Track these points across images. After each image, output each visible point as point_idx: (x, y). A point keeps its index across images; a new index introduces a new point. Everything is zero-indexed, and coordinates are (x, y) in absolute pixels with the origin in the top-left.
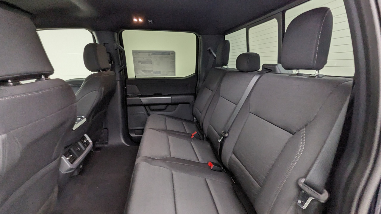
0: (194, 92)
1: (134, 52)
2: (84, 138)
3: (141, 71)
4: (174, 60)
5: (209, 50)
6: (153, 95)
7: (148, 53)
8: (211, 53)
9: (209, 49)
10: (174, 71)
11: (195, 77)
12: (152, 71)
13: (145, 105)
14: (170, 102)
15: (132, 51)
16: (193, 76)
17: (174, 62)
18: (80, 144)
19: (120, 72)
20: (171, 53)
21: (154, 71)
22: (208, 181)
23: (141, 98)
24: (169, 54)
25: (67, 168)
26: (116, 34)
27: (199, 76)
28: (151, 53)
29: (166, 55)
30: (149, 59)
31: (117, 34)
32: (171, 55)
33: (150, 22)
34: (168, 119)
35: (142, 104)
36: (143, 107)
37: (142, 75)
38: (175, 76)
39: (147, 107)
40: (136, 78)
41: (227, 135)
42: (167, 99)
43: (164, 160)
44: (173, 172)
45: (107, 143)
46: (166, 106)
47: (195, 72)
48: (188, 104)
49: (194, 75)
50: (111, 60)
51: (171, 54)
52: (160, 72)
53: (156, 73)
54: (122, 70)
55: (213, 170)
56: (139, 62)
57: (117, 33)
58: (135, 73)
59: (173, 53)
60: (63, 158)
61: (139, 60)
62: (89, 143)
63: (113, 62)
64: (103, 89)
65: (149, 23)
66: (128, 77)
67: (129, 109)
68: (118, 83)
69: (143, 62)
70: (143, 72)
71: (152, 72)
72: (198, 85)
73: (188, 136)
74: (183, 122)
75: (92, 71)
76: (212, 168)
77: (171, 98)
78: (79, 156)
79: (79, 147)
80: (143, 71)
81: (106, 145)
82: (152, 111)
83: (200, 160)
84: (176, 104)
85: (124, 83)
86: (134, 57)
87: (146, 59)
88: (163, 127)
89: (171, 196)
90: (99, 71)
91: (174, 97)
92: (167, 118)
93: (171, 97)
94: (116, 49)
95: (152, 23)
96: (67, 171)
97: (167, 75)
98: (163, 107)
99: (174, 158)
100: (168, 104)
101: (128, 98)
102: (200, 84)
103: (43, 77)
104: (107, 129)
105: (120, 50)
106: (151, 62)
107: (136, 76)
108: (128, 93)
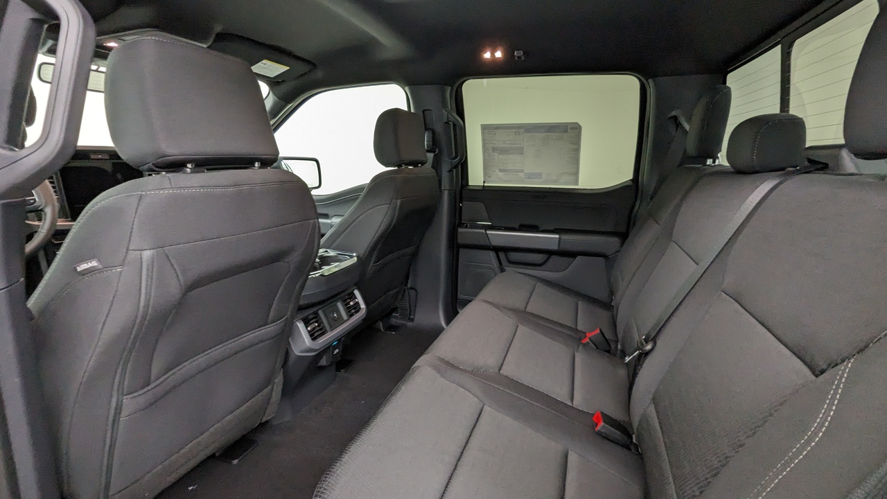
0: (622, 229)
1: (485, 128)
2: (353, 297)
3: (497, 171)
4: (576, 147)
5: (675, 118)
6: (517, 227)
7: (514, 130)
8: (678, 125)
9: (674, 113)
10: (576, 174)
11: (632, 190)
12: (522, 171)
13: (497, 250)
14: (555, 247)
15: (482, 125)
16: (627, 186)
17: (577, 150)
18: (340, 306)
19: (450, 171)
20: (571, 128)
21: (525, 171)
22: (573, 458)
23: (488, 232)
24: (566, 131)
25: (303, 347)
26: (448, 89)
27: (640, 188)
28: (522, 130)
29: (557, 134)
30: (516, 144)
31: (451, 89)
32: (571, 132)
33: (519, 57)
34: (541, 288)
35: (489, 244)
36: (492, 254)
37: (500, 181)
38: (577, 185)
39: (502, 255)
40: (484, 186)
41: (649, 347)
42: (549, 239)
43: (476, 373)
44: (487, 408)
45: (412, 320)
46: (545, 256)
47: (631, 177)
48: (601, 258)
49: (630, 183)
50: (435, 146)
51: (569, 130)
52: (539, 175)
53: (530, 176)
54: (456, 167)
55: (599, 434)
56: (494, 149)
57: (452, 86)
58: (485, 174)
59: (576, 128)
60: (300, 325)
61: (493, 145)
62: (360, 308)
63: (437, 150)
64: (399, 202)
65: (517, 59)
66: (470, 184)
67: (463, 253)
68: (446, 194)
69: (503, 151)
70: (501, 174)
71: (522, 175)
72: (635, 211)
73: (574, 337)
74: (580, 303)
75: (386, 165)
76: (598, 428)
77: (560, 238)
78: (332, 328)
79: (338, 312)
80: (500, 171)
81: (410, 324)
82: (512, 265)
83: (578, 402)
84: (572, 255)
85: (458, 196)
86: (484, 140)
87: (510, 142)
88: (519, 305)
89: (450, 460)
90: (399, 166)
91: (566, 237)
92: (539, 285)
93: (557, 236)
94: (446, 120)
95: (523, 58)
96: (302, 352)
97: (555, 182)
98: (538, 258)
99: (507, 377)
100: (550, 253)
101: (460, 230)
102: (641, 208)
103: (257, 164)
104: (416, 291)
105: (454, 125)
106: (520, 151)
107: (484, 182)
108: (463, 218)
